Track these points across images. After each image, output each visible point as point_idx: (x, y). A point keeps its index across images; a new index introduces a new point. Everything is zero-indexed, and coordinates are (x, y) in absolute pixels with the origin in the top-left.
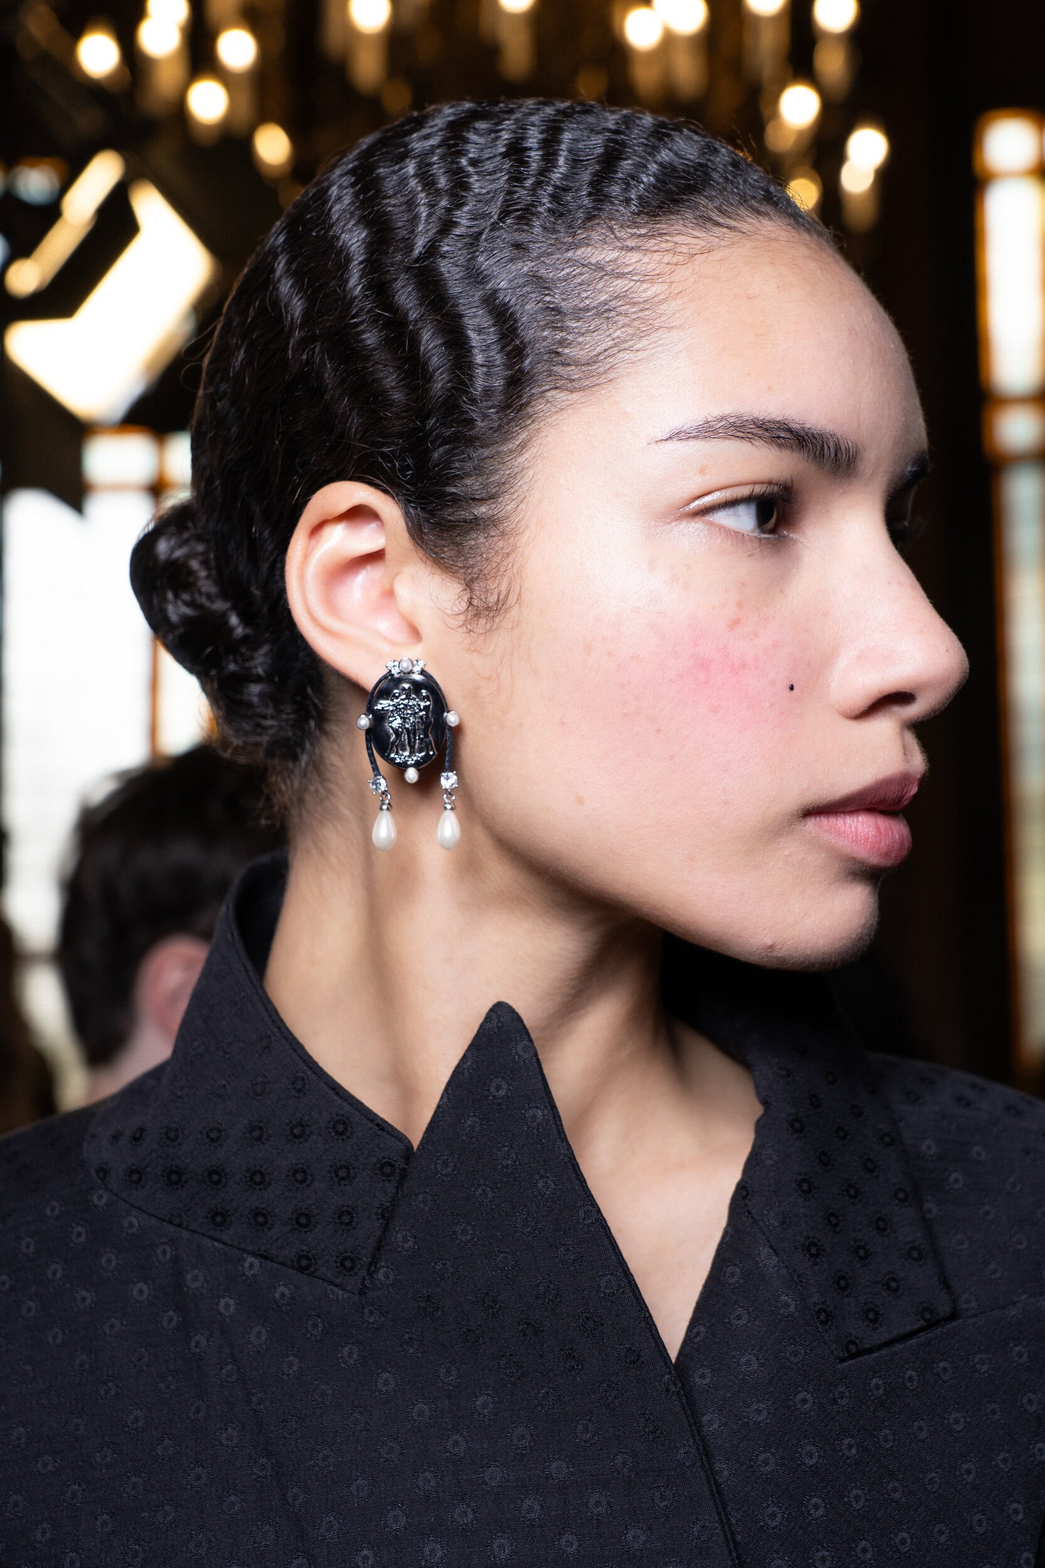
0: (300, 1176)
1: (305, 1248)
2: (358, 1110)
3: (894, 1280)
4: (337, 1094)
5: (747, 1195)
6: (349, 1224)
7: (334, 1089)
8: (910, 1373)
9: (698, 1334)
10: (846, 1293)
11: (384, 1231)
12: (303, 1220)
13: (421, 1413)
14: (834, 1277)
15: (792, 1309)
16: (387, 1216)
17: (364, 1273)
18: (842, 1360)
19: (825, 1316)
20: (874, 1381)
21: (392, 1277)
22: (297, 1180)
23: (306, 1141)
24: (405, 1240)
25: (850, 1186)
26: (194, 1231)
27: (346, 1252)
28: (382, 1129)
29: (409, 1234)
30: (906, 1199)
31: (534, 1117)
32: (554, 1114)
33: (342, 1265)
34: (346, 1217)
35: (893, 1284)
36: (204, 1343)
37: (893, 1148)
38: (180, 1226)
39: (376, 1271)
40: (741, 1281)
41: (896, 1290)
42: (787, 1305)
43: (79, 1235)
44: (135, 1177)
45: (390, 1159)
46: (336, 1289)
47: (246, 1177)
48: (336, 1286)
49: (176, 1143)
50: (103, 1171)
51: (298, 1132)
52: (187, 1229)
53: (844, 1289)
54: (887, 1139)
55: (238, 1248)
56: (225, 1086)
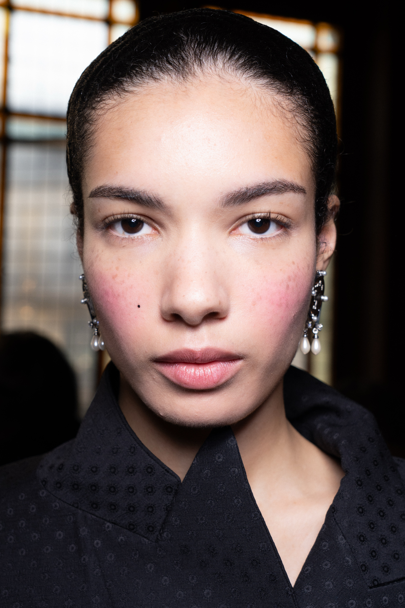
0: (131, 490)
1: (132, 521)
2: (158, 463)
3: (397, 554)
4: (149, 455)
5: (334, 511)
6: (152, 512)
7: (148, 453)
8: (400, 596)
9: (307, 570)
10: (375, 558)
11: (167, 516)
12: (132, 509)
13: (180, 595)
14: (370, 551)
15: (350, 563)
16: (169, 510)
17: (157, 533)
18: (371, 588)
19: (365, 568)
20: (384, 598)
21: (170, 536)
22: (129, 492)
23: (134, 475)
24: (176, 521)
25: (381, 511)
26: (84, 510)
27: (150, 524)
28: (168, 472)
29: (178, 518)
31: (234, 471)
32: (243, 471)
33: (148, 529)
34: (150, 509)
35: (397, 556)
36: (87, 559)
37: (402, 496)
38: (77, 508)
39: (163, 532)
40: (329, 549)
41: (398, 559)
42: (348, 562)
43: (33, 509)
44: (58, 485)
45: (171, 485)
46: (145, 539)
47: (107, 488)
48: (146, 538)
49: (77, 472)
50: (45, 482)
51: (131, 471)
53: (374, 557)
54: (399, 492)
55: (103, 519)
56: (100, 448)
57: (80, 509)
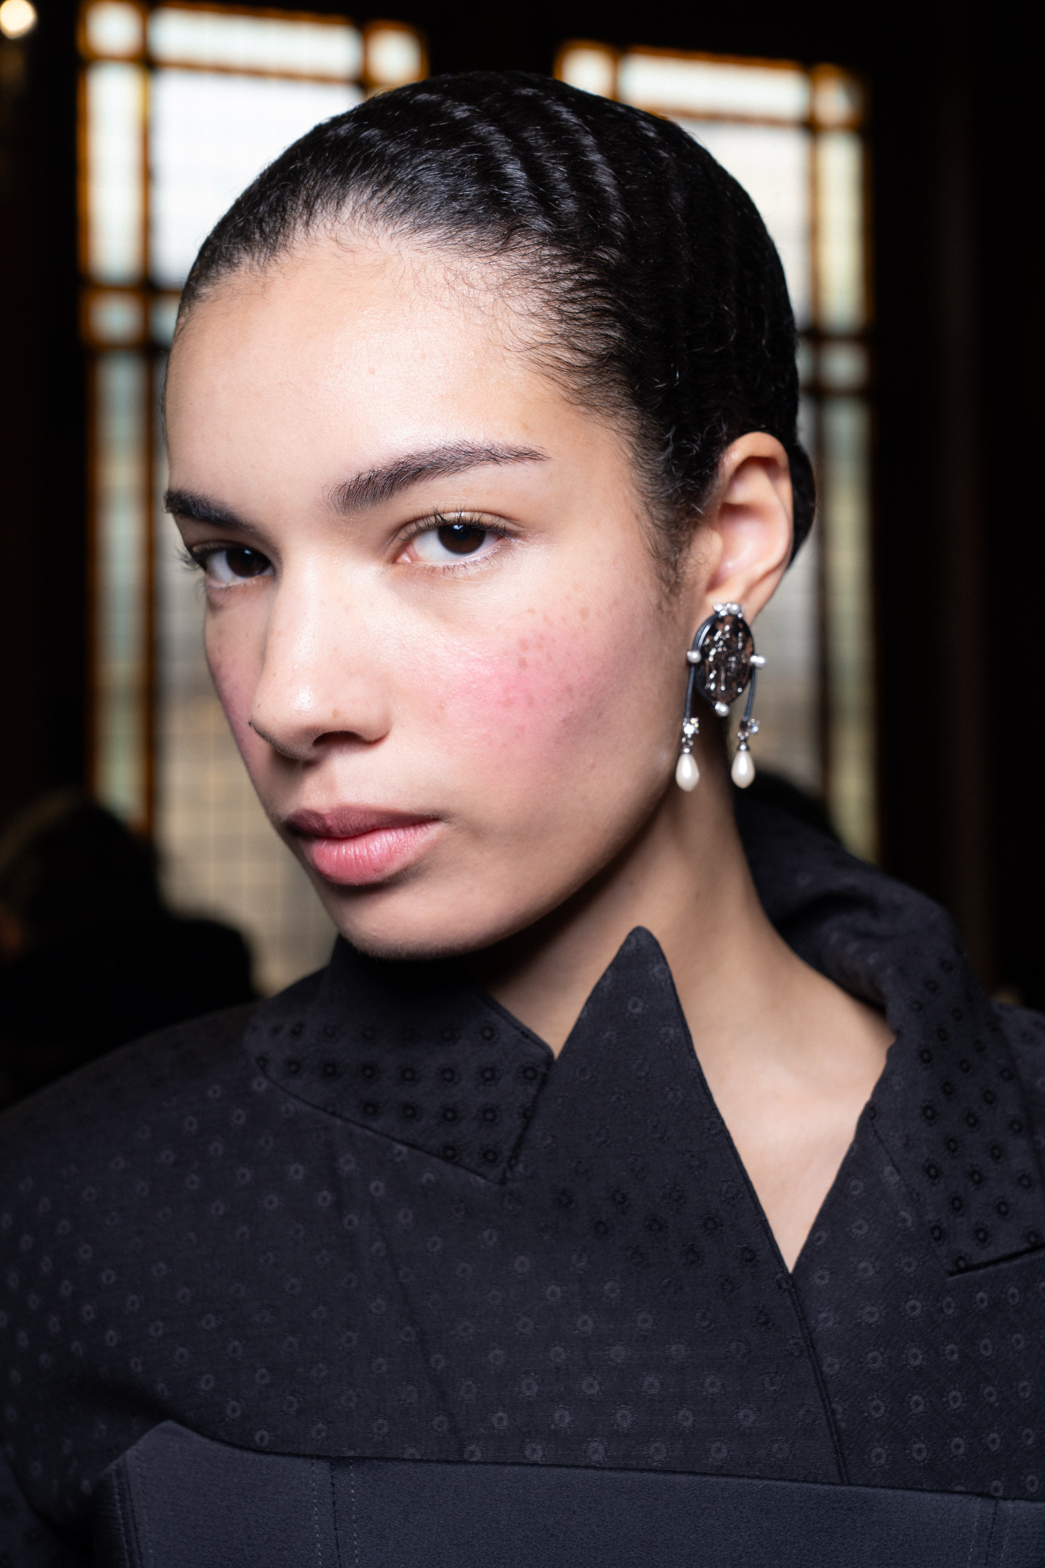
0: (448, 1075)
1: (450, 1140)
2: (506, 1019)
3: (1005, 1204)
4: (486, 1003)
5: (875, 1116)
6: (493, 1120)
7: (483, 998)
8: (1012, 1290)
9: (819, 1239)
10: (959, 1213)
11: (525, 1129)
12: (449, 1115)
13: (553, 1294)
14: (949, 1198)
15: (909, 1223)
16: (528, 1116)
17: (505, 1165)
18: (952, 1274)
19: (939, 1233)
20: (980, 1295)
22: (445, 1079)
23: (455, 1043)
24: (543, 1138)
25: (970, 1115)
26: (346, 1119)
27: (489, 1146)
28: (527, 1037)
29: (547, 1133)
30: (1020, 1130)
31: (666, 1034)
32: (685, 1033)
33: (485, 1156)
34: (489, 1115)
35: (1003, 1208)
36: (356, 1221)
37: (1010, 1082)
38: (333, 1114)
39: (516, 1164)
40: (864, 1194)
41: (1006, 1213)
42: (904, 1220)
43: (239, 1117)
44: (293, 1068)
45: (532, 1064)
46: (478, 1178)
47: (397, 1073)
48: (480, 1175)
49: (334, 1039)
50: (263, 1061)
51: (449, 1035)
53: (958, 1209)
54: (1005, 1074)
55: (388, 1136)
57: (340, 1117)
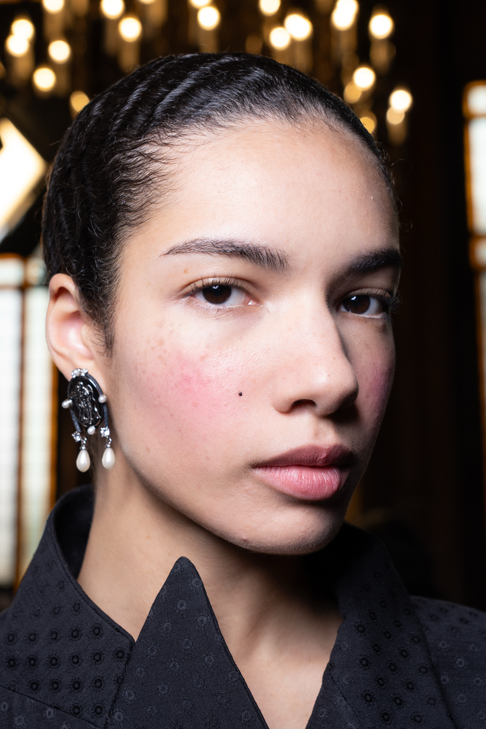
0: (76, 659)
1: (77, 702)
2: (107, 621)
3: (418, 716)
4: (96, 612)
5: (332, 670)
6: (100, 687)
7: (95, 610)
10: (388, 723)
11: (118, 691)
12: (76, 686)
14: (380, 714)
16: (120, 682)
17: (107, 715)
21: (122, 717)
22: (73, 662)
23: (79, 639)
24: (130, 695)
25: (391, 664)
26: (21, 694)
27: (98, 703)
28: (120, 632)
29: (132, 692)
30: (427, 672)
31: (202, 621)
32: (213, 619)
33: (96, 711)
34: (98, 683)
35: (418, 719)
37: (419, 644)
38: (14, 691)
39: (113, 714)
40: (327, 716)
41: (420, 721)
45: (122, 648)
46: (92, 726)
47: (48, 661)
48: (92, 723)
49: (12, 643)
51: (76, 634)
52: (17, 692)
53: (387, 720)
54: (416, 640)
55: (44, 703)
56: (39, 610)
